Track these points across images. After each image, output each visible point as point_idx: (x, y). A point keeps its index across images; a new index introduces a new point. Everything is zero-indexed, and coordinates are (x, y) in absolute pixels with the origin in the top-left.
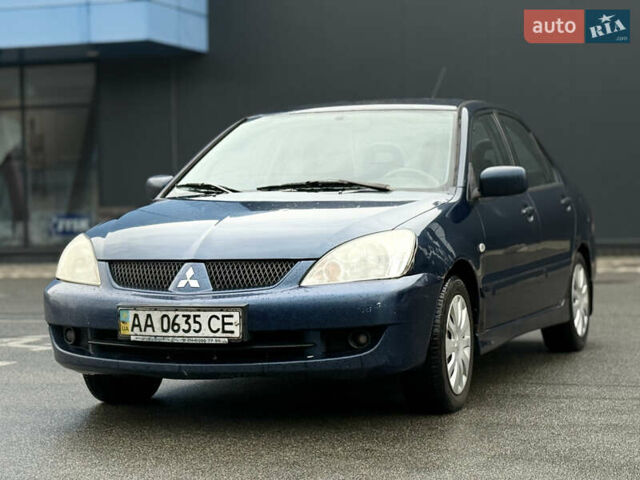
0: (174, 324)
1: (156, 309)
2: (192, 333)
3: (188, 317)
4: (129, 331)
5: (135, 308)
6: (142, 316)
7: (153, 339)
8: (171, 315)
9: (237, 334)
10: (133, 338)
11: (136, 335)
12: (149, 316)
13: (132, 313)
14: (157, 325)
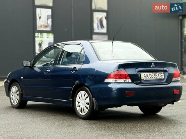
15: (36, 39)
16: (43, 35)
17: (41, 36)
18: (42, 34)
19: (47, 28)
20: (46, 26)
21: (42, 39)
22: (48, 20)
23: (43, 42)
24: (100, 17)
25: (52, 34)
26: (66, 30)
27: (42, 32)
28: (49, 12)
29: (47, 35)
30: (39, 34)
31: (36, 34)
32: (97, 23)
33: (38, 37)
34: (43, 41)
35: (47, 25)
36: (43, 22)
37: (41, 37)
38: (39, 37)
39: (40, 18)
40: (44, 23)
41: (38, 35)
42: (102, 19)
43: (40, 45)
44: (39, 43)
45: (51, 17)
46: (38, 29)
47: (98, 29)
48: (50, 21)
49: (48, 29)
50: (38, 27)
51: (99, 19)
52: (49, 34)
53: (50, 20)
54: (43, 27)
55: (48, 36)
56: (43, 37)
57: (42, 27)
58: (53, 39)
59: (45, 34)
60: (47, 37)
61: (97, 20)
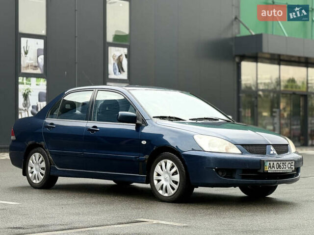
0: (280, 166)
1: (275, 161)
2: (284, 169)
3: (283, 163)
4: (267, 169)
5: (270, 161)
6: (272, 163)
7: (274, 172)
8: (279, 163)
9: (294, 169)
10: (269, 171)
11: (270, 171)
12: (273, 163)
13: (268, 163)
14: (275, 167)
15: (20, 87)
16: (30, 81)
17: (28, 82)
18: (29, 78)
19: (37, 69)
20: (36, 67)
21: (28, 86)
22: (38, 57)
23: (30, 92)
24: (118, 54)
25: (44, 79)
26: (66, 73)
27: (28, 76)
28: (40, 44)
29: (37, 81)
30: (25, 78)
31: (20, 79)
32: (114, 64)
33: (23, 83)
34: (31, 90)
35: (37, 65)
36: (31, 59)
37: (27, 84)
38: (25, 84)
39: (26, 53)
40: (32, 62)
41: (23, 80)
42: (121, 58)
43: (26, 96)
44: (24, 94)
45: (43, 53)
46: (23, 71)
47: (115, 73)
48: (41, 59)
49: (39, 71)
50: (24, 67)
51: (117, 57)
52: (40, 79)
53: (42, 57)
54: (31, 69)
55: (38, 83)
56: (30, 84)
57: (30, 67)
58: (45, 87)
59: (33, 80)
60: (37, 85)
61: (114, 59)
